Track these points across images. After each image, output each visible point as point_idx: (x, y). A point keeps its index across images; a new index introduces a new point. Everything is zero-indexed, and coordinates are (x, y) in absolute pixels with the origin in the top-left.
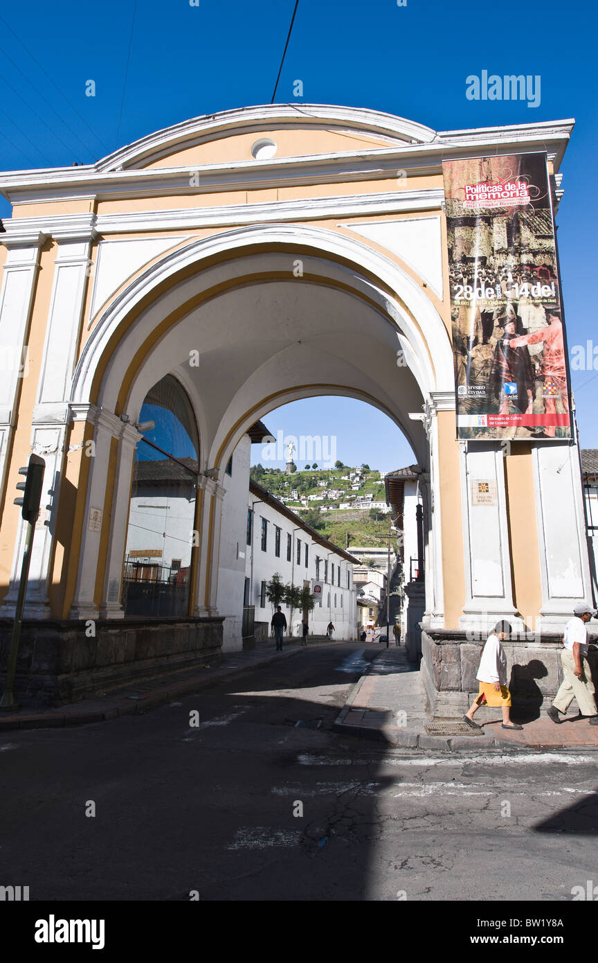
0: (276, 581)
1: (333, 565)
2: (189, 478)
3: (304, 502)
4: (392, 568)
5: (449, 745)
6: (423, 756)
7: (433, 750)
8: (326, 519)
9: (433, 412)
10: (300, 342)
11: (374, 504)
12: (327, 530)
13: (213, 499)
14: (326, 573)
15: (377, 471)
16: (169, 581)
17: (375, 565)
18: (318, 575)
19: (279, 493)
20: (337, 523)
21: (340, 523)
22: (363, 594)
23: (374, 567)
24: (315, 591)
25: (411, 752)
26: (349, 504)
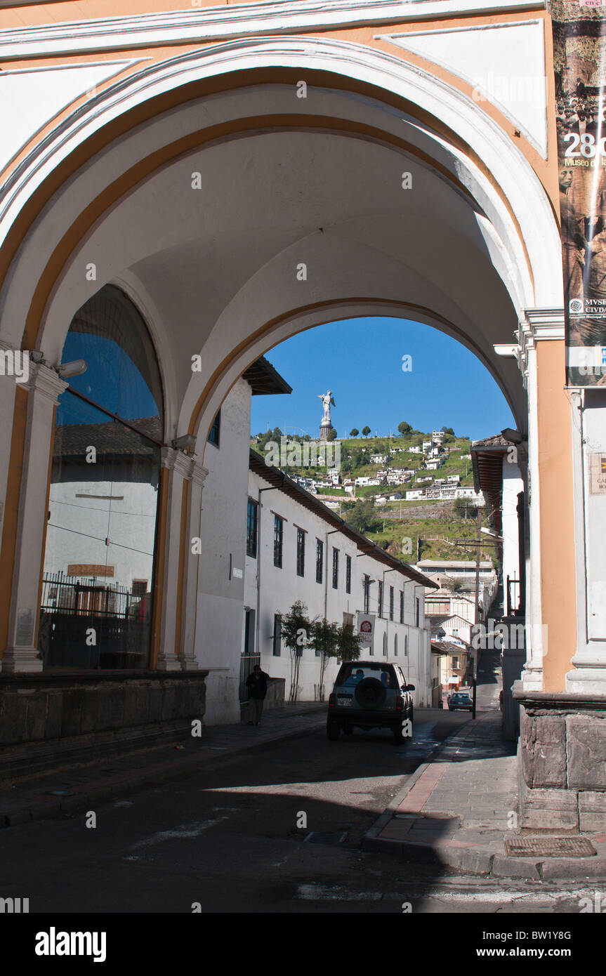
0: (297, 615)
1: (392, 589)
2: (146, 450)
3: (349, 489)
4: (491, 593)
5: (539, 871)
6: (496, 887)
7: (514, 878)
8: (384, 516)
9: (531, 341)
10: (321, 229)
11: (461, 492)
12: (387, 534)
13: (187, 485)
14: (381, 601)
15: (467, 439)
16: (127, 614)
17: (462, 588)
18: (367, 605)
19: (308, 473)
20: (401, 522)
21: (407, 522)
22: (442, 634)
23: (460, 592)
24: (362, 630)
25: (479, 881)
26: (421, 492)
